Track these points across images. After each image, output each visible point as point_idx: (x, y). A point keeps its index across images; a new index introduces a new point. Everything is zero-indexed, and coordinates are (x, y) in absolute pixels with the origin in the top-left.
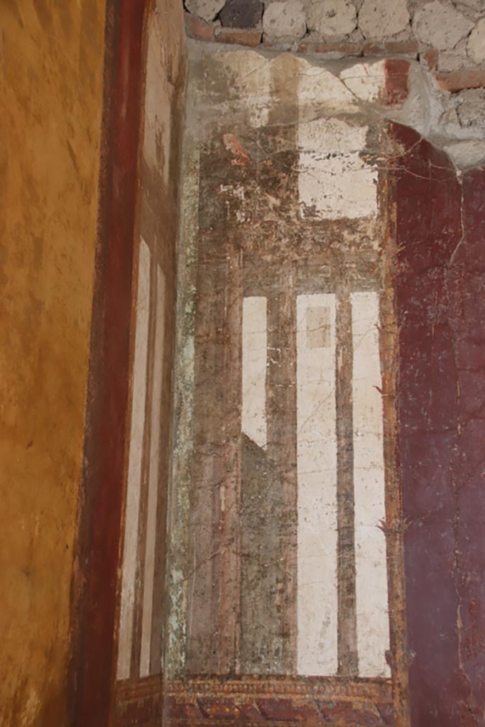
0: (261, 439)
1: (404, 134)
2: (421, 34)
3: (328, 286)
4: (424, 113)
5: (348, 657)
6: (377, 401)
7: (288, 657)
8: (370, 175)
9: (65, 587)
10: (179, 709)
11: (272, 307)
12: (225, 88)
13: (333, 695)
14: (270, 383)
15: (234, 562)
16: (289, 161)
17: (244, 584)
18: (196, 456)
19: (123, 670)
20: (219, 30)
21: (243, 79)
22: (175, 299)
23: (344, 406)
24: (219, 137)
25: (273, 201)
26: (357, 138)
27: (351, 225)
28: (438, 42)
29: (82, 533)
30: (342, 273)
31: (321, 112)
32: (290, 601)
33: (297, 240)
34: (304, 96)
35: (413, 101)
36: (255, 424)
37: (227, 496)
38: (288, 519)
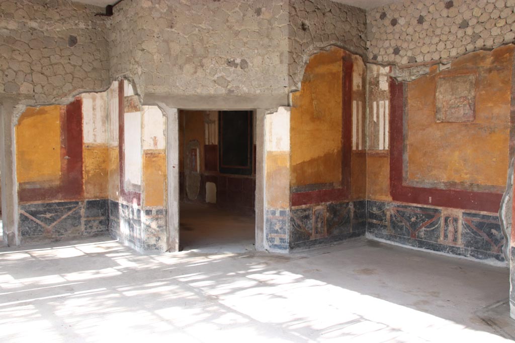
0: (376, 121)
1: (391, 77)
2: (396, 60)
3: (383, 100)
4: (395, 73)
5: (384, 147)
6: (388, 115)
7: (378, 147)
8: (387, 84)
9: (340, 142)
10: (368, 154)
11: (377, 103)
12: (372, 71)
13: (383, 152)
14: (377, 114)
15: (373, 137)
16: (378, 82)
17: (374, 139)
18: (369, 123)
19: (354, 148)
20: (373, 61)
21: (374, 70)
22: (366, 102)
23: (384, 116)
24: (371, 79)
25: (377, 88)
26: (386, 78)
27: (385, 91)
28: (398, 61)
29: (342, 136)
30: (384, 98)
31: (383, 75)
32: (379, 141)
33: (379, 93)
34: (380, 72)
35: (393, 72)
36: (375, 119)
37: (372, 128)
38: (378, 131)
